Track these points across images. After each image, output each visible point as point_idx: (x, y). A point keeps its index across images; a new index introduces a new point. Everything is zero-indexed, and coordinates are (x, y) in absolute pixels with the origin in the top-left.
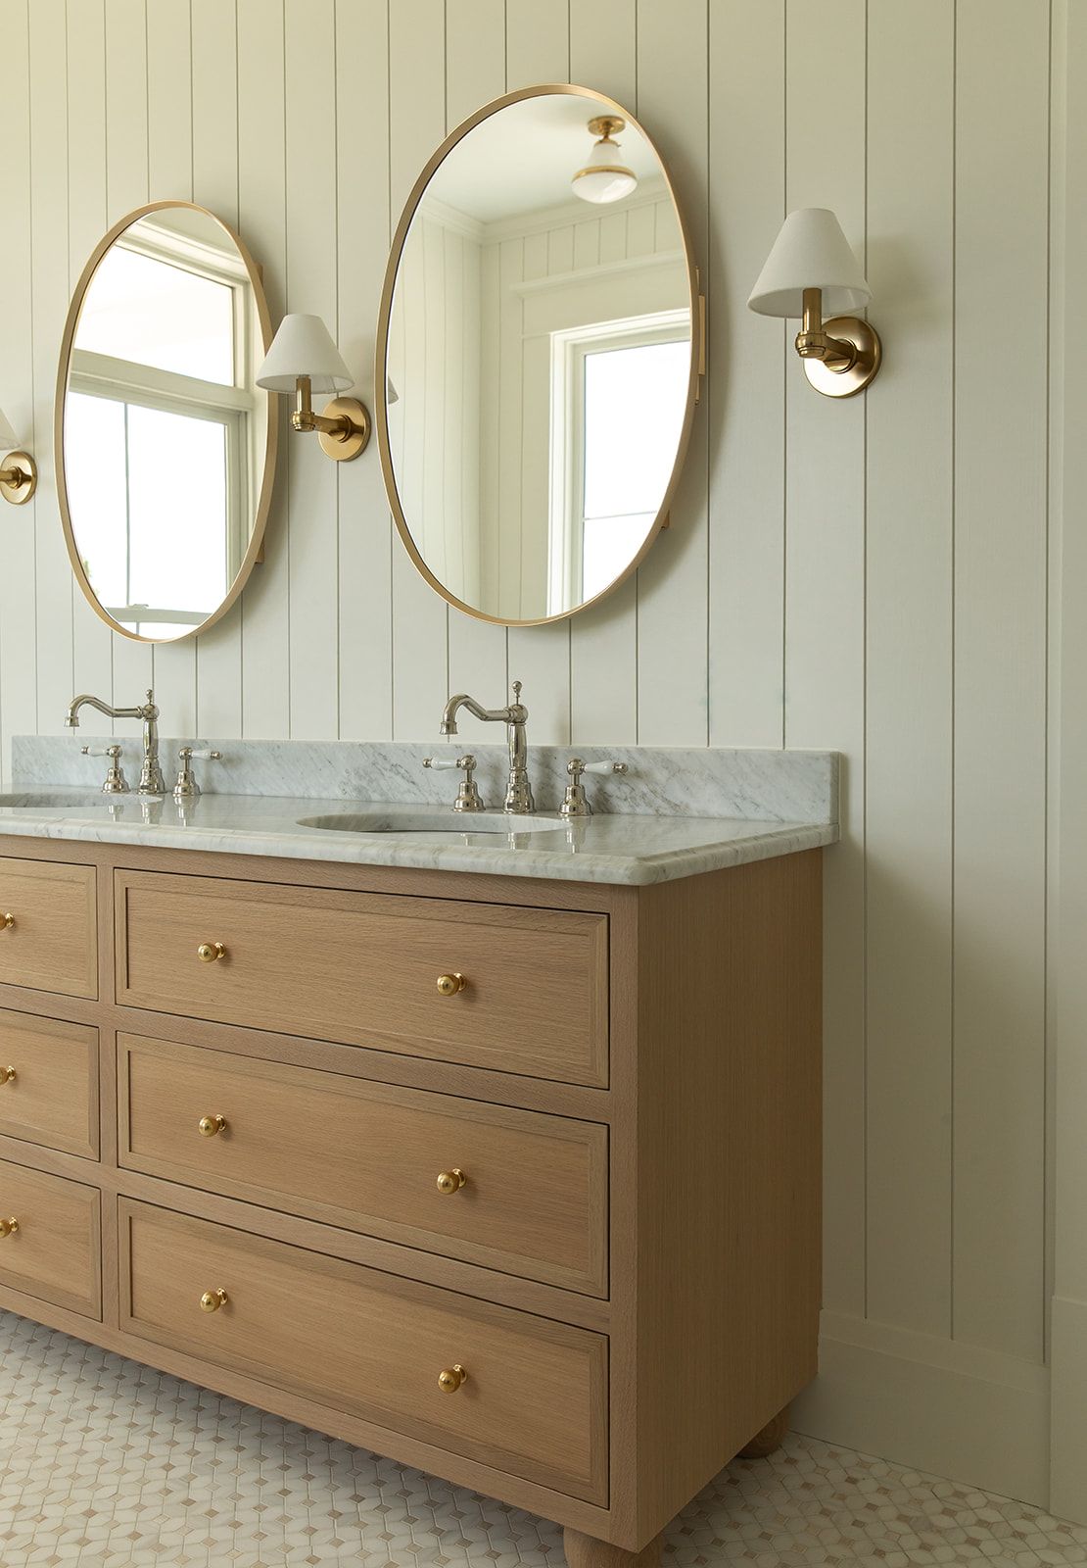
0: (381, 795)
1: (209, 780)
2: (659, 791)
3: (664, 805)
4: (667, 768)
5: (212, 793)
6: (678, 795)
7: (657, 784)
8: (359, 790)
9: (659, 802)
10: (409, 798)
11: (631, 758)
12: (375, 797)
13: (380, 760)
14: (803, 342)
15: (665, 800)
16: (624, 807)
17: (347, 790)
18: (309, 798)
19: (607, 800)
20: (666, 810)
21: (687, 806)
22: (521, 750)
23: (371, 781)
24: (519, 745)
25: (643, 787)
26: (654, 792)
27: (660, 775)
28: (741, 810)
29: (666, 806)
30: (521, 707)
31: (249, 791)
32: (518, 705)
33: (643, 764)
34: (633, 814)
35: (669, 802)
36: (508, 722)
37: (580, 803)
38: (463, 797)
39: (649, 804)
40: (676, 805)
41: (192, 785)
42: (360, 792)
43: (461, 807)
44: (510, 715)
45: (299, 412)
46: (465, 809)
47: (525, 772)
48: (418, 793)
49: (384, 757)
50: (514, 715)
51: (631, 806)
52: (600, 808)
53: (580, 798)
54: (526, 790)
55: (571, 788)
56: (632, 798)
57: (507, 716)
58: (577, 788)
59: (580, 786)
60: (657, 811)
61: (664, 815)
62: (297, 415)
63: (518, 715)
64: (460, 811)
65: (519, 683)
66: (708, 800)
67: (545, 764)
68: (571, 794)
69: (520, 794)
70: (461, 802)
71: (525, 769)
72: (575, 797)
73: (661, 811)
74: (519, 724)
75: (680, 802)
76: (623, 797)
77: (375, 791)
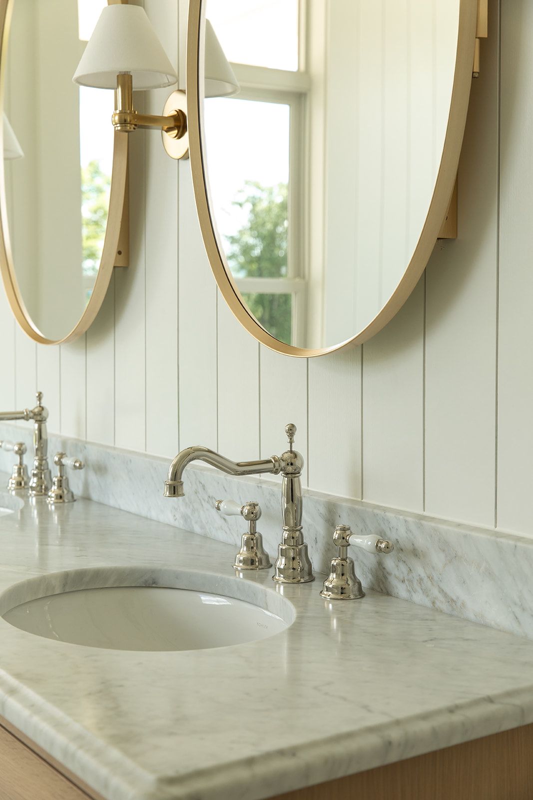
0: (201, 529)
1: (86, 486)
2: (435, 578)
3: (440, 597)
4: (444, 551)
5: (87, 498)
6: (456, 591)
7: (433, 568)
8: (185, 518)
9: (435, 592)
10: (221, 536)
11: (408, 530)
12: (197, 529)
13: (200, 489)
15: (442, 591)
16: (401, 590)
17: (177, 516)
18: (151, 520)
19: (386, 578)
20: (443, 606)
21: (463, 604)
22: (296, 502)
23: (194, 511)
24: (292, 495)
25: (420, 570)
26: (430, 578)
27: (437, 559)
28: (519, 623)
29: (442, 599)
30: (295, 455)
31: (112, 502)
32: (291, 451)
33: (421, 542)
34: (409, 601)
35: (445, 595)
36: (276, 472)
37: (347, 583)
38: (244, 552)
39: (426, 592)
40: (452, 600)
41: (66, 492)
42: (186, 521)
43: (241, 564)
44: (277, 464)
45: (118, 112)
46: (245, 567)
47: (302, 534)
48: (228, 532)
49: (204, 486)
50: (283, 464)
51: (409, 591)
52: (379, 586)
53: (348, 575)
54: (300, 554)
55: (335, 564)
56: (410, 581)
57: (274, 466)
58: (344, 563)
59: (348, 560)
60: (433, 603)
61: (441, 611)
62: (115, 114)
63: (292, 464)
64: (239, 568)
65: (293, 426)
66: (486, 602)
67: (331, 521)
68: (339, 571)
69: (294, 559)
70: (242, 558)
71: (302, 528)
72: (343, 575)
73: (438, 604)
74: (292, 474)
75: (458, 598)
76: (401, 578)
77: (196, 523)
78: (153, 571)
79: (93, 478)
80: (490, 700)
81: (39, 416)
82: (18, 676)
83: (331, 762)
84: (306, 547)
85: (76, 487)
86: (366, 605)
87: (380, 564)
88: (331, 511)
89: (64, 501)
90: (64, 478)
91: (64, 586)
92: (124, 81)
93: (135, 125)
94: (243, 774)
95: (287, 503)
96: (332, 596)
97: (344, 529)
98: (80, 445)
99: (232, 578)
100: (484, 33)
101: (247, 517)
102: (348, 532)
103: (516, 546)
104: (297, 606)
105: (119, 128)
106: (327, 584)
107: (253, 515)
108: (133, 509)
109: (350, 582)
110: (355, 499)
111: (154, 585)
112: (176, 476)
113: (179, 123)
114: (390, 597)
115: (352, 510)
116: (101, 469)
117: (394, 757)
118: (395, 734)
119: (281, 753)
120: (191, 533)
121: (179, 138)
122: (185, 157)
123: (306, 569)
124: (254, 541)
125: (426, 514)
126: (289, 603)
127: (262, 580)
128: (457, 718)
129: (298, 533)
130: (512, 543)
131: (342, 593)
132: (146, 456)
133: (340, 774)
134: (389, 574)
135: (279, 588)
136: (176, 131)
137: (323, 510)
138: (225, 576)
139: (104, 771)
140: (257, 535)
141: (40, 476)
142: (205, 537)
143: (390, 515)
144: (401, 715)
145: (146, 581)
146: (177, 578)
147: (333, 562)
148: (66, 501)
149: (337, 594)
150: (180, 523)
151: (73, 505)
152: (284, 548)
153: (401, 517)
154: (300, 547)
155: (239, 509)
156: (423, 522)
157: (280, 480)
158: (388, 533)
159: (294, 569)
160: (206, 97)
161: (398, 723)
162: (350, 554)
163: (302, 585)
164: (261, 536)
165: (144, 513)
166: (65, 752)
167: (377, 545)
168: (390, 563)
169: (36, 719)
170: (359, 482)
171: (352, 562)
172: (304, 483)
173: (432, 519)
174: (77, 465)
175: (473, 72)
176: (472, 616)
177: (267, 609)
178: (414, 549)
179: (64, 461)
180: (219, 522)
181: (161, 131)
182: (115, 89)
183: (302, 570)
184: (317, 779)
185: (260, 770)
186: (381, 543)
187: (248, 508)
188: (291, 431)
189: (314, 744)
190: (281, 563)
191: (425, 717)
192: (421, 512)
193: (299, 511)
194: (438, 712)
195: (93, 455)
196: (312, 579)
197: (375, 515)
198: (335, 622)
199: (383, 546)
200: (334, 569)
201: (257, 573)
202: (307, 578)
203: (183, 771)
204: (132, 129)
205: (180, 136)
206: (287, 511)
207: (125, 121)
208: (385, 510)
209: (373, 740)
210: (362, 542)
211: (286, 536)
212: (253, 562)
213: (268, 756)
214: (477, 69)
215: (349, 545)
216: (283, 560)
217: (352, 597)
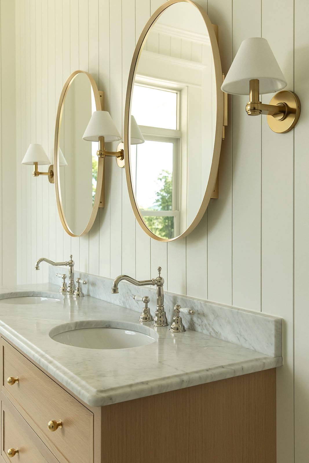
0: (129, 307)
1: (88, 291)
2: (211, 324)
4: (213, 314)
5: (89, 295)
6: (218, 328)
7: (210, 320)
8: (124, 303)
9: (211, 329)
10: (136, 309)
11: (201, 306)
12: (128, 307)
13: (129, 292)
14: (249, 108)
15: (213, 329)
16: (199, 329)
17: (121, 302)
18: (111, 303)
19: (194, 324)
20: (213, 334)
21: (220, 334)
22: (161, 296)
23: (127, 300)
24: (160, 293)
26: (209, 324)
27: (211, 317)
28: (239, 341)
29: (213, 332)
30: (161, 278)
31: (97, 297)
32: (160, 277)
33: (206, 311)
34: (202, 333)
35: (214, 330)
36: (154, 285)
37: (179, 326)
38: (143, 315)
39: (208, 330)
40: (217, 332)
41: (80, 293)
42: (124, 304)
43: (142, 319)
44: (154, 282)
45: (99, 150)
46: (143, 320)
47: (163, 308)
48: (139, 307)
49: (130, 290)
50: (156, 282)
51: (202, 329)
52: (191, 328)
53: (179, 323)
54: (163, 315)
55: (175, 319)
56: (202, 325)
57: (153, 283)
58: (178, 318)
59: (179, 318)
60: (210, 334)
61: (213, 337)
62: (98, 151)
63: (160, 282)
64: (141, 321)
65: (160, 267)
66: (228, 333)
67: (174, 303)
68: (176, 321)
69: (160, 317)
70: (142, 317)
71: (164, 306)
72: (177, 323)
73: (212, 334)
74: (160, 285)
75: (218, 331)
76: (199, 324)
77: (127, 304)
78: (109, 322)
79: (91, 288)
80: (223, 367)
81: (71, 264)
82: (53, 357)
83: (161, 387)
84: (165, 313)
85: (85, 291)
86: (186, 334)
87: (192, 319)
88: (175, 299)
89: (80, 296)
90: (80, 287)
91: (76, 327)
92: (101, 139)
93: (105, 155)
94: (128, 390)
95: (158, 297)
96: (174, 331)
97: (178, 306)
98: (86, 275)
99: (138, 324)
100: (226, 124)
101: (144, 302)
102: (179, 307)
103: (238, 312)
104: (160, 334)
105: (99, 156)
106: (172, 326)
107: (146, 301)
108: (105, 300)
109: (180, 326)
110: (184, 295)
111: (109, 327)
112: (116, 286)
113: (122, 155)
114: (195, 332)
115: (182, 299)
116: (93, 284)
117: (184, 386)
118: (185, 378)
119: (142, 383)
120: (126, 308)
121: (122, 160)
122: (124, 167)
123: (165, 321)
124: (147, 311)
125: (208, 300)
126: (157, 334)
127: (149, 326)
128: (209, 373)
129: (162, 307)
130: (237, 311)
131: (177, 330)
132: (110, 279)
133: (164, 391)
134: (195, 323)
135: (155, 328)
136: (121, 157)
137: (172, 299)
138: (135, 324)
139: (79, 388)
140: (148, 308)
141: (71, 287)
142: (131, 310)
143: (195, 301)
144: (188, 371)
145: (107, 326)
146: (118, 324)
147: (174, 318)
148: (81, 296)
149: (175, 330)
150: (122, 305)
151: (83, 298)
152: (157, 313)
153: (199, 302)
154: (163, 313)
155: (142, 299)
156: (207, 303)
157: (155, 287)
158: (194, 307)
159: (161, 321)
160: (131, 144)
161: (187, 374)
162: (180, 315)
163: (164, 327)
164: (149, 309)
165: (109, 301)
166: (67, 382)
167: (189, 312)
168: (195, 319)
169: (58, 372)
170: (185, 288)
171: (181, 318)
172: (164, 288)
173: (210, 302)
174: (84, 282)
175: (222, 138)
176: (223, 338)
177: (150, 336)
178: (203, 313)
179: (80, 281)
180: (136, 304)
181: (115, 157)
182: (98, 142)
183: (164, 321)
184: (155, 393)
185: (134, 388)
186: (191, 311)
187: (145, 298)
188: (160, 269)
189: (155, 380)
190: (156, 319)
191: (197, 372)
192: (207, 300)
193: (163, 299)
194: (203, 371)
195: (91, 279)
196: (167, 325)
197: (190, 301)
198: (174, 340)
199: (191, 312)
200: (174, 321)
201: (148, 323)
202: (165, 324)
203: (106, 388)
204: (104, 157)
205: (122, 159)
206: (158, 300)
207: (102, 154)
208: (193, 299)
209: (177, 380)
210: (184, 310)
211: (158, 309)
212: (146, 319)
213: (138, 384)
214: (224, 137)
215: (180, 312)
216: (157, 318)
217: (181, 331)
